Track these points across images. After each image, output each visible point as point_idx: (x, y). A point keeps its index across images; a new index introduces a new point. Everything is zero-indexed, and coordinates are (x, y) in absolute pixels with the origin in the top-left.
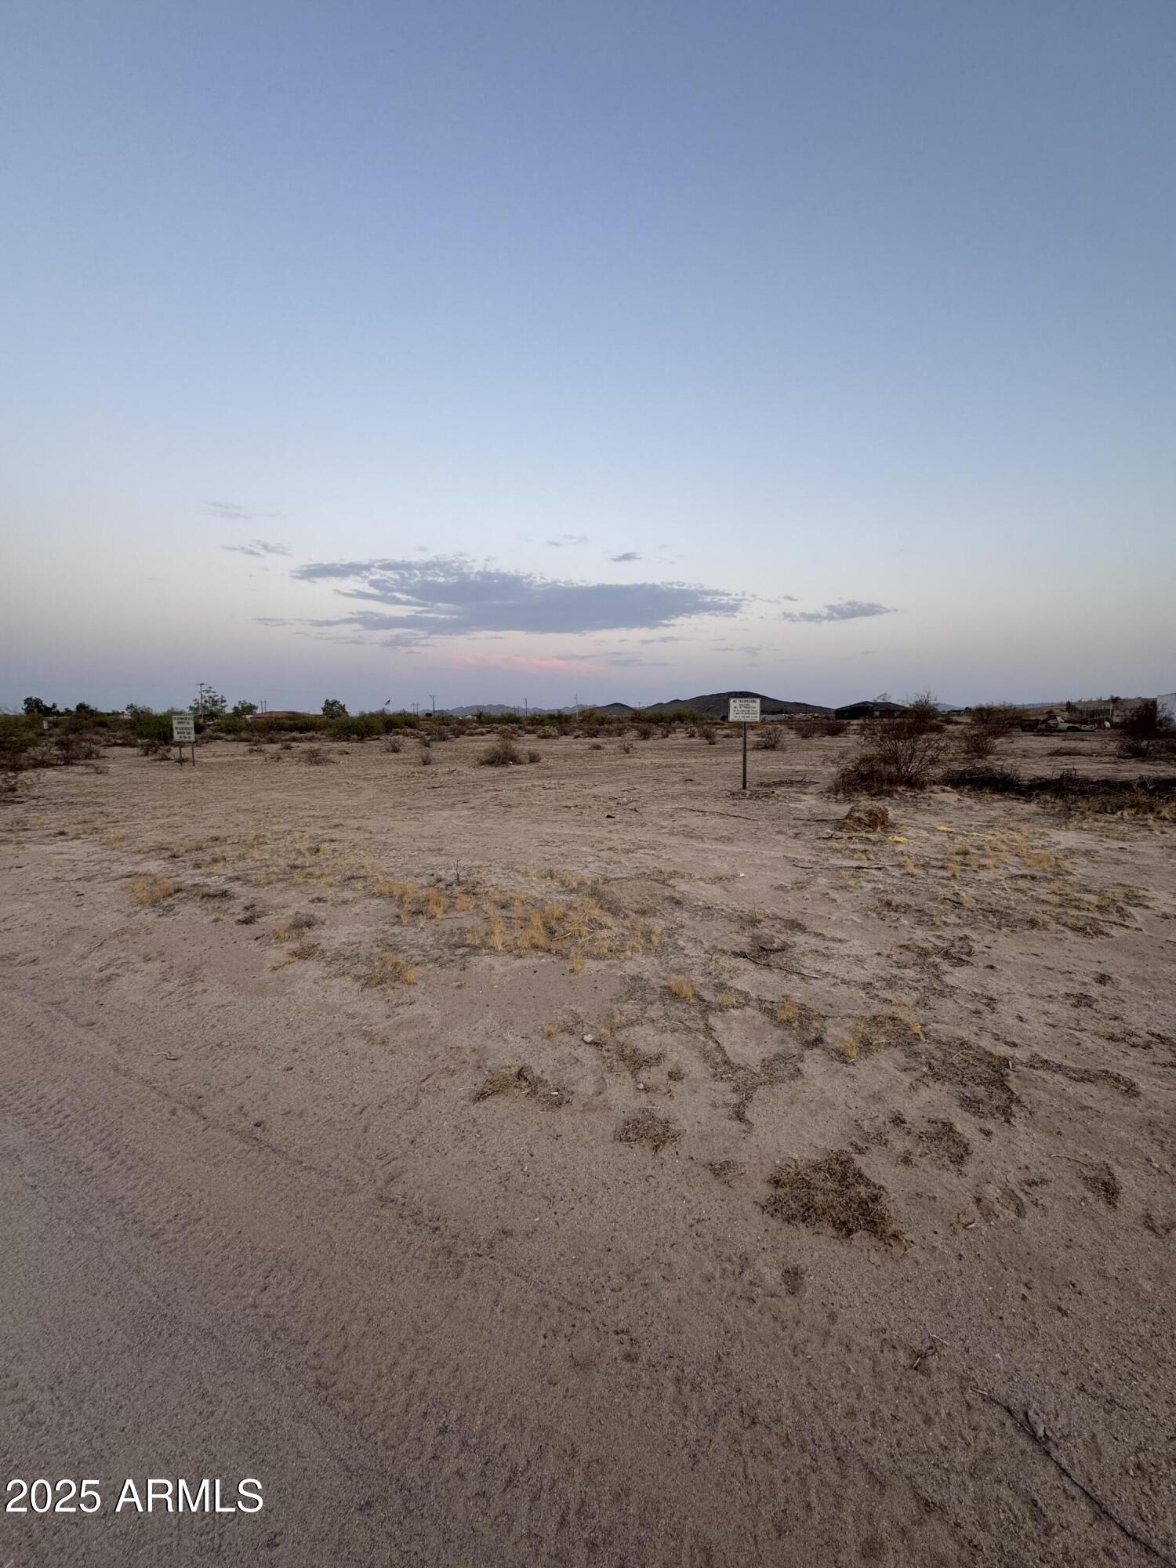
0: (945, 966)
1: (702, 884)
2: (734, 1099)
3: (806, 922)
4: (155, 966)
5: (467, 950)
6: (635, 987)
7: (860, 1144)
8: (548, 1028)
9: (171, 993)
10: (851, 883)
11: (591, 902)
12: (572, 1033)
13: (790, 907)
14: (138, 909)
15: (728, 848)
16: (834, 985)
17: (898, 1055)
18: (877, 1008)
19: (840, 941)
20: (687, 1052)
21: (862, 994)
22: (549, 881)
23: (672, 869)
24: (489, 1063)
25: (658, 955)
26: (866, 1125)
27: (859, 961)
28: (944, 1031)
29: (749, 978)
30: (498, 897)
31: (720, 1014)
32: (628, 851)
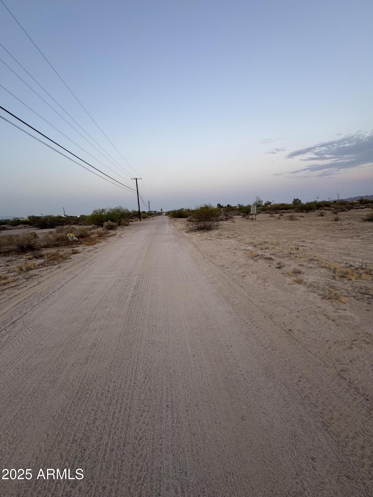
4: (255, 275)
5: (370, 296)
9: (260, 284)
14: (249, 259)
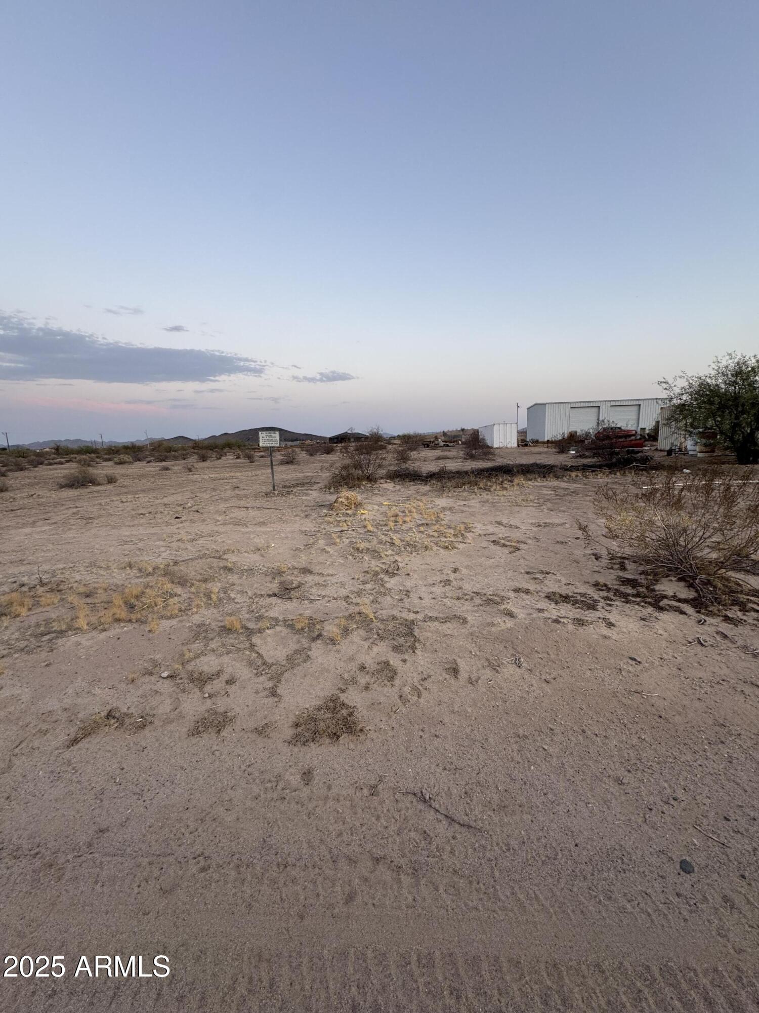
0: (386, 579)
1: (246, 555)
2: (270, 684)
3: (312, 568)
5: (53, 635)
6: (200, 632)
7: (343, 687)
8: (131, 676)
10: (338, 540)
11: (165, 580)
12: (151, 674)
13: (303, 560)
15: (263, 529)
16: (329, 601)
17: (362, 632)
18: (353, 609)
19: (332, 575)
20: (238, 665)
21: (344, 603)
22: (128, 570)
23: (225, 548)
24: (80, 716)
25: (216, 606)
26: (346, 676)
27: (343, 585)
28: (384, 614)
29: (279, 609)
30: (82, 589)
31: (259, 635)
32: (193, 540)
